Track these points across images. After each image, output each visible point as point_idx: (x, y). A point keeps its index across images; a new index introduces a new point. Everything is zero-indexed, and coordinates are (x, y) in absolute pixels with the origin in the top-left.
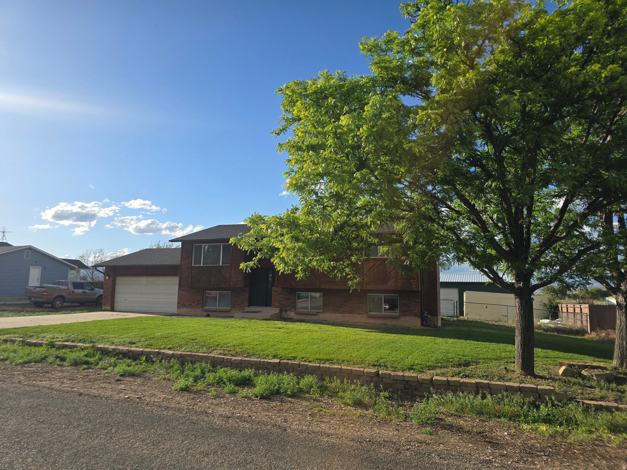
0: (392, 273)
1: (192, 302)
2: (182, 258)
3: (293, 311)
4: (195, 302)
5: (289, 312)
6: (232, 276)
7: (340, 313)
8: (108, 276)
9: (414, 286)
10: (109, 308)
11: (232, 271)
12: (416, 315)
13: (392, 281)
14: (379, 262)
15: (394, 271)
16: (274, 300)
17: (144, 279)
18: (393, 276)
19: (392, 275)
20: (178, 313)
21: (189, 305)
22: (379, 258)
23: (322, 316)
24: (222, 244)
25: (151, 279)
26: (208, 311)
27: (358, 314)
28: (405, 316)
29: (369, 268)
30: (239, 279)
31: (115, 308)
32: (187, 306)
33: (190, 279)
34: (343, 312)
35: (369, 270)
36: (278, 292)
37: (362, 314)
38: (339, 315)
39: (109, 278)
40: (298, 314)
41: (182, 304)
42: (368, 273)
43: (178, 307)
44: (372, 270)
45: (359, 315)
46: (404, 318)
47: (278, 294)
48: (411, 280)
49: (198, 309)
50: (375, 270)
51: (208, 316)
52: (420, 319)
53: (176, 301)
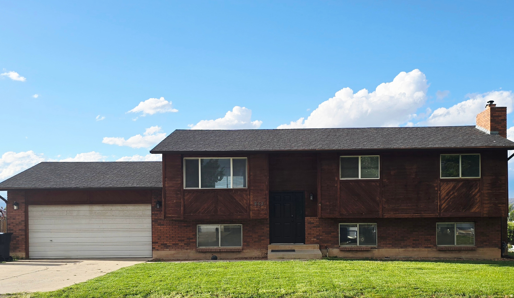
0: (477, 196)
1: (179, 241)
2: (165, 178)
3: (337, 248)
4: (183, 240)
5: (330, 250)
6: (251, 203)
7: (402, 248)
8: (17, 204)
9: (503, 212)
10: (23, 254)
11: (251, 196)
12: (495, 246)
13: (477, 207)
14: (460, 184)
15: (478, 194)
16: (309, 234)
17: (84, 209)
18: (478, 201)
19: (477, 199)
20: (155, 256)
21: (173, 244)
22: (460, 179)
23: (377, 252)
24: (231, 159)
25: (97, 208)
26: (205, 252)
27: (426, 247)
28: (482, 247)
29: (448, 191)
30: (262, 207)
31: (31, 254)
32: (169, 246)
33: (182, 208)
34: (405, 246)
35: (448, 194)
36: (313, 223)
37: (430, 247)
38: (400, 249)
39: (18, 209)
40: (343, 251)
41: (162, 244)
42: (446, 198)
43: (153, 248)
44: (451, 193)
45: (427, 249)
46: (481, 249)
47: (314, 227)
48: (499, 205)
49: (189, 251)
50: (456, 194)
51: (215, 258)
52: (500, 250)
53: (150, 239)
